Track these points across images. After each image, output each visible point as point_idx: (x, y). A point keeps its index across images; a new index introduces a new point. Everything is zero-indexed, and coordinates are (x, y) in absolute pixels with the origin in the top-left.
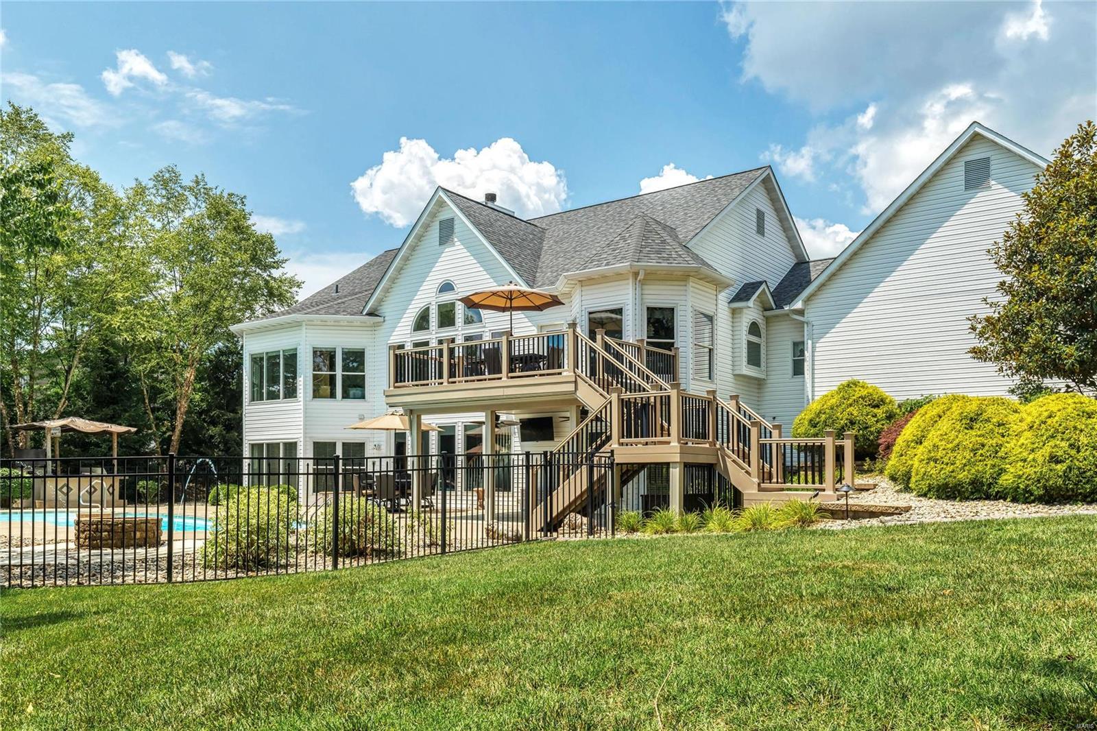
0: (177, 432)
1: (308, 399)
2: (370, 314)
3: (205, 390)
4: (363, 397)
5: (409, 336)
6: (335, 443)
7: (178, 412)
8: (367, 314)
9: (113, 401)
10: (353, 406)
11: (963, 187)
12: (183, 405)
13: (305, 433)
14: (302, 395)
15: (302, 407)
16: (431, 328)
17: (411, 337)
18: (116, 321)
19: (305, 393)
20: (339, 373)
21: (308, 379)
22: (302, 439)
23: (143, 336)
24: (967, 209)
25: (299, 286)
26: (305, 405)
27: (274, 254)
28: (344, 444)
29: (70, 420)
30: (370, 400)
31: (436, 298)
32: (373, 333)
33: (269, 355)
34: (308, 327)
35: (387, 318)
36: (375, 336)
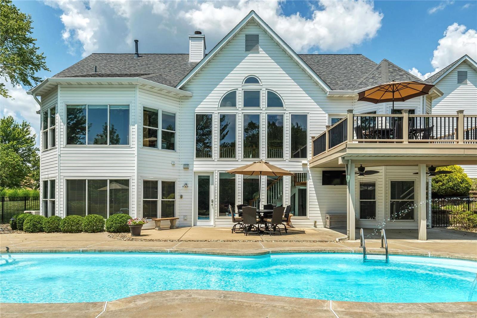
1: (139, 147)
2: (182, 89)
4: (173, 148)
5: (216, 109)
6: (157, 181)
8: (180, 89)
10: (168, 155)
11: (457, 82)
13: (138, 173)
14: (135, 142)
15: (136, 153)
16: (237, 106)
17: (218, 110)
19: (137, 141)
20: (160, 129)
21: (140, 130)
22: (135, 178)
24: (456, 91)
26: (138, 151)
28: (162, 183)
30: (177, 151)
31: (242, 86)
32: (181, 103)
33: (90, 108)
34: (141, 90)
35: (194, 94)
36: (181, 106)
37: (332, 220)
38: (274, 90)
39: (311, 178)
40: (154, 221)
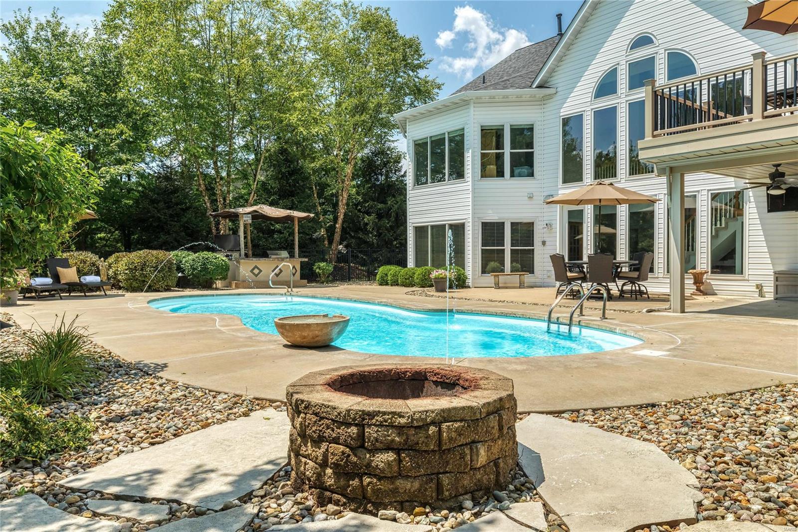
0: (340, 221)
1: (476, 179)
2: (540, 87)
3: (358, 186)
4: (532, 175)
5: (588, 104)
6: (504, 223)
7: (340, 204)
8: (537, 87)
9: (292, 194)
10: (522, 185)
12: (343, 199)
13: (474, 213)
14: (470, 175)
15: (470, 187)
16: (619, 91)
17: (591, 105)
18: (293, 118)
19: (473, 173)
20: (507, 151)
21: (476, 158)
22: (470, 220)
23: (316, 130)
25: (439, 88)
26: (473, 185)
27: (420, 56)
28: (513, 224)
29: (258, 207)
30: (539, 177)
31: (626, 56)
32: (542, 107)
33: (433, 139)
34: (476, 105)
35: (559, 89)
36: (545, 110)
37: (777, 283)
38: (679, 47)
39: (752, 199)
40: (493, 277)
